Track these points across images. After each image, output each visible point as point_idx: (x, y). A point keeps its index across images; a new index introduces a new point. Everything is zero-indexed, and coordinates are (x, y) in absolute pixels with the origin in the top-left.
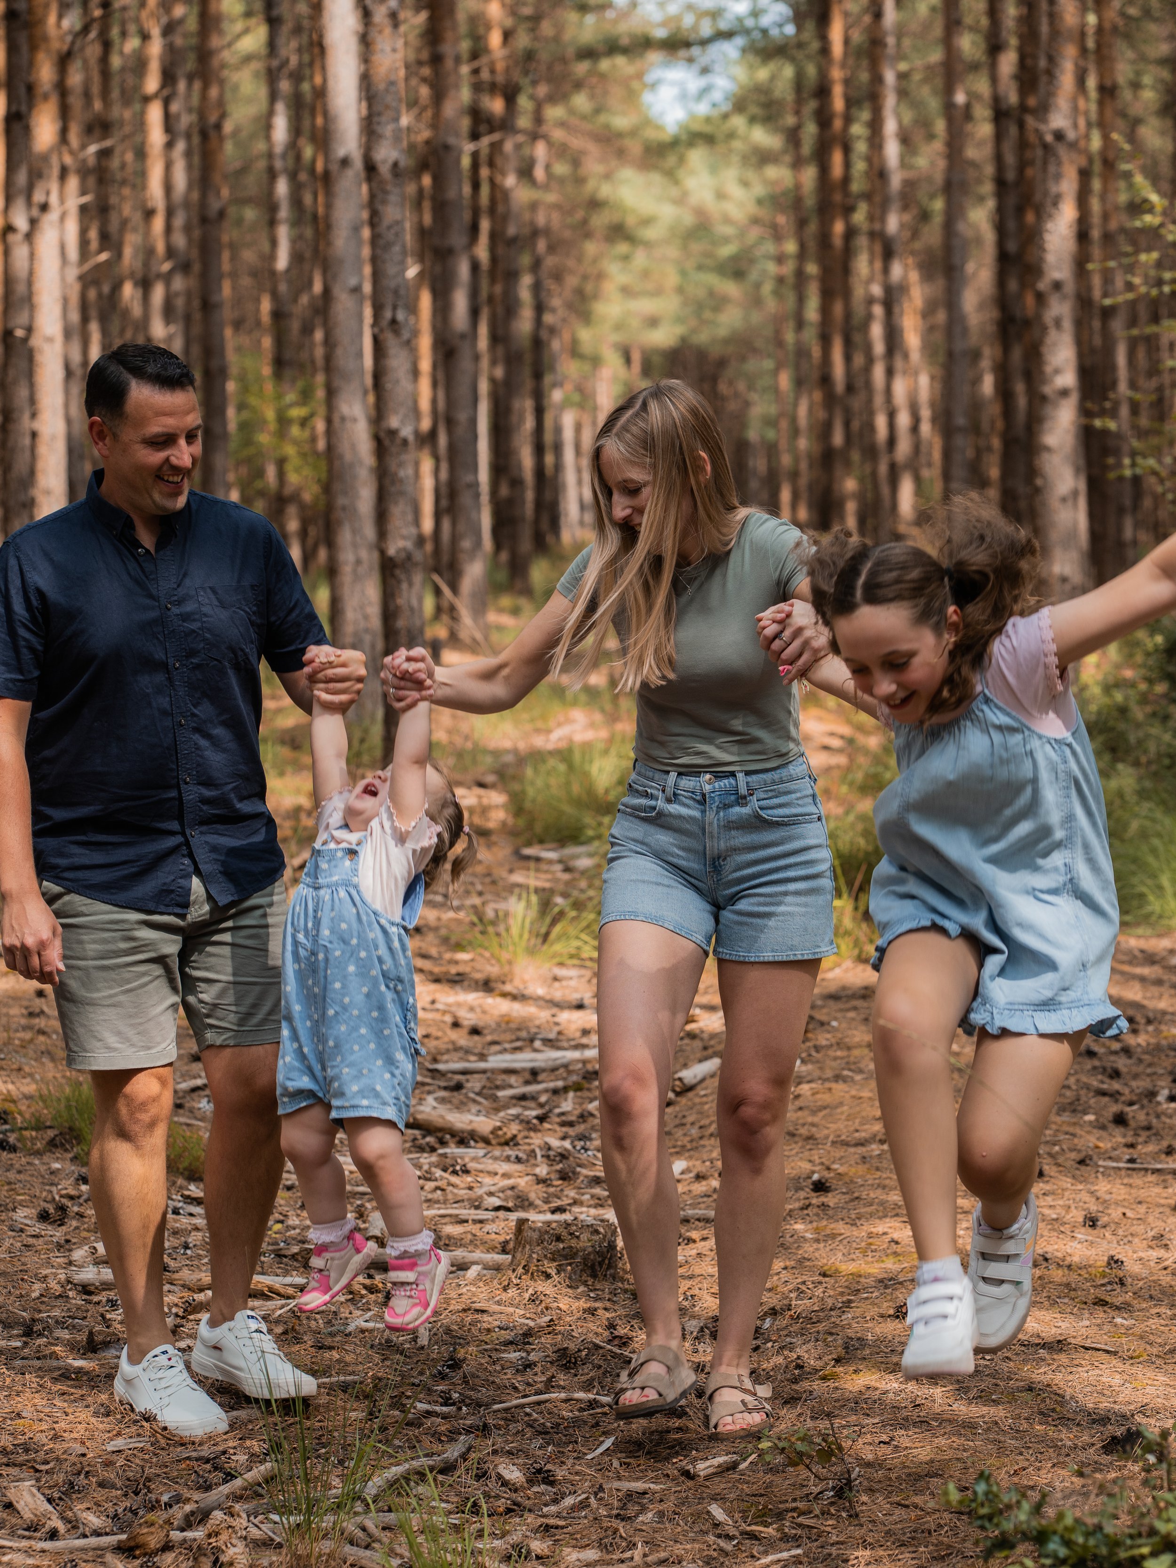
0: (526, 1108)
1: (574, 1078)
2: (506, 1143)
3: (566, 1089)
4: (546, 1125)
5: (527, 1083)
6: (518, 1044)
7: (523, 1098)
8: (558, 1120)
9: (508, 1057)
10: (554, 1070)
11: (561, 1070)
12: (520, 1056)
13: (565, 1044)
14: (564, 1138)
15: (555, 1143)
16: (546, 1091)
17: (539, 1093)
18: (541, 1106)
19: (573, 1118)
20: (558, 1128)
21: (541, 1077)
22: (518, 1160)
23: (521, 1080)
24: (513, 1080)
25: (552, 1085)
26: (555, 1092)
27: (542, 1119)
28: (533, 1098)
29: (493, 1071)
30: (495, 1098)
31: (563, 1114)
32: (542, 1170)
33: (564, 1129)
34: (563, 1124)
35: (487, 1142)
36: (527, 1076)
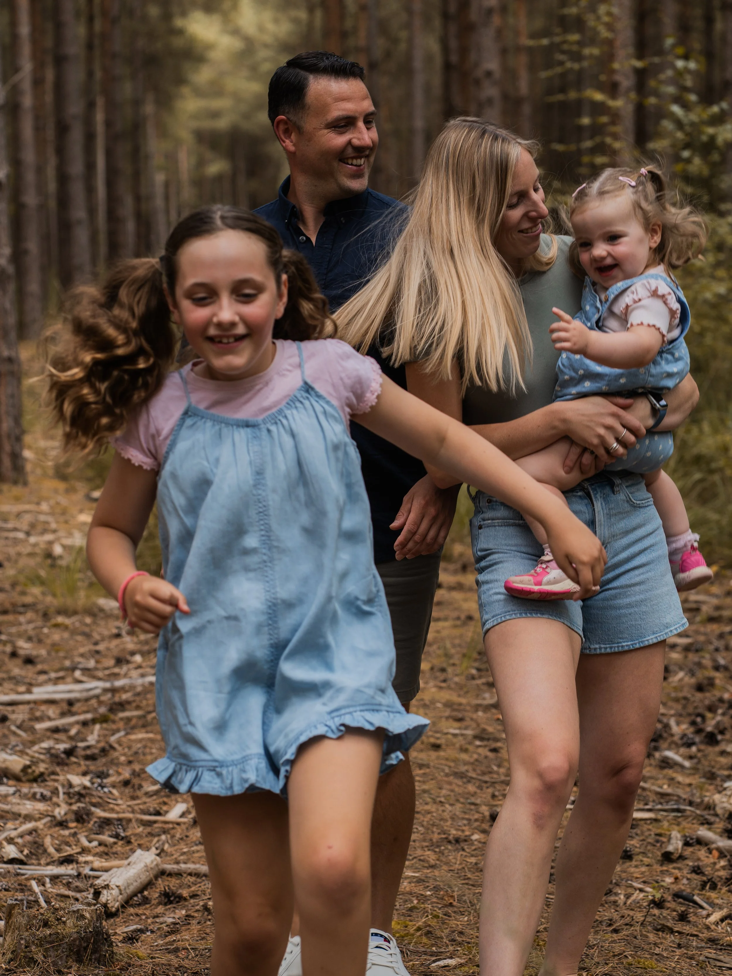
0: (58, 741)
1: (103, 710)
2: (35, 780)
3: (94, 721)
4: (73, 759)
5: (63, 714)
6: (61, 674)
7: (56, 730)
8: (83, 753)
9: (50, 688)
10: (87, 700)
11: (94, 702)
12: (61, 687)
13: (100, 674)
14: (84, 774)
15: (76, 780)
16: (77, 722)
17: (72, 725)
18: (71, 738)
19: (96, 751)
20: (82, 762)
21: (75, 709)
22: (44, 798)
23: (58, 711)
24: (51, 711)
25: (82, 717)
26: (85, 724)
27: (69, 753)
28: (64, 730)
29: (35, 702)
30: (32, 730)
31: (88, 747)
32: (60, 812)
33: (88, 763)
34: (87, 758)
35: (17, 779)
36: (65, 706)
